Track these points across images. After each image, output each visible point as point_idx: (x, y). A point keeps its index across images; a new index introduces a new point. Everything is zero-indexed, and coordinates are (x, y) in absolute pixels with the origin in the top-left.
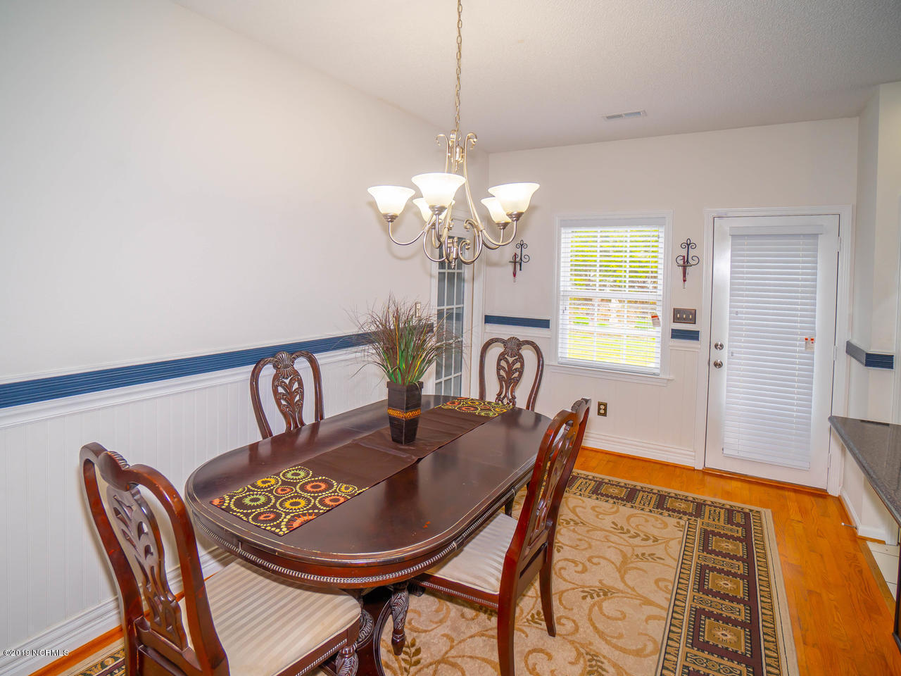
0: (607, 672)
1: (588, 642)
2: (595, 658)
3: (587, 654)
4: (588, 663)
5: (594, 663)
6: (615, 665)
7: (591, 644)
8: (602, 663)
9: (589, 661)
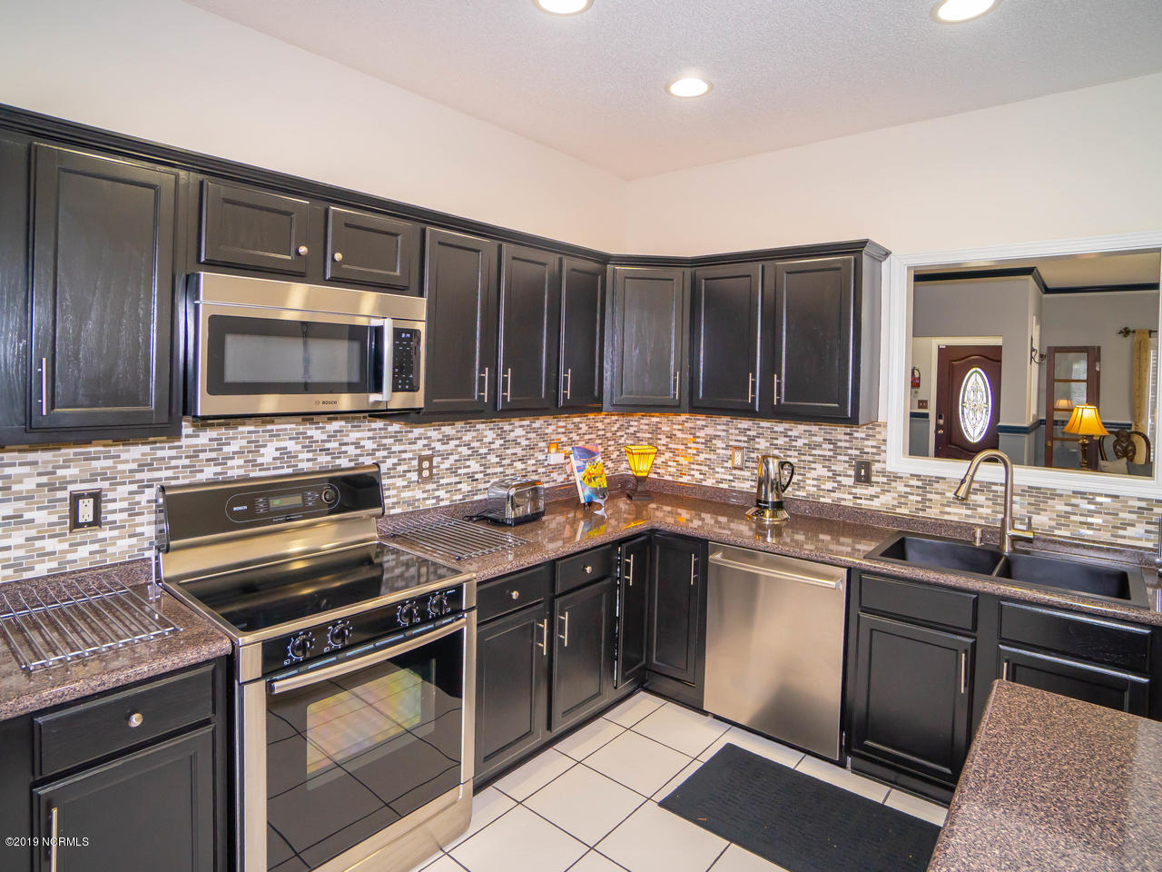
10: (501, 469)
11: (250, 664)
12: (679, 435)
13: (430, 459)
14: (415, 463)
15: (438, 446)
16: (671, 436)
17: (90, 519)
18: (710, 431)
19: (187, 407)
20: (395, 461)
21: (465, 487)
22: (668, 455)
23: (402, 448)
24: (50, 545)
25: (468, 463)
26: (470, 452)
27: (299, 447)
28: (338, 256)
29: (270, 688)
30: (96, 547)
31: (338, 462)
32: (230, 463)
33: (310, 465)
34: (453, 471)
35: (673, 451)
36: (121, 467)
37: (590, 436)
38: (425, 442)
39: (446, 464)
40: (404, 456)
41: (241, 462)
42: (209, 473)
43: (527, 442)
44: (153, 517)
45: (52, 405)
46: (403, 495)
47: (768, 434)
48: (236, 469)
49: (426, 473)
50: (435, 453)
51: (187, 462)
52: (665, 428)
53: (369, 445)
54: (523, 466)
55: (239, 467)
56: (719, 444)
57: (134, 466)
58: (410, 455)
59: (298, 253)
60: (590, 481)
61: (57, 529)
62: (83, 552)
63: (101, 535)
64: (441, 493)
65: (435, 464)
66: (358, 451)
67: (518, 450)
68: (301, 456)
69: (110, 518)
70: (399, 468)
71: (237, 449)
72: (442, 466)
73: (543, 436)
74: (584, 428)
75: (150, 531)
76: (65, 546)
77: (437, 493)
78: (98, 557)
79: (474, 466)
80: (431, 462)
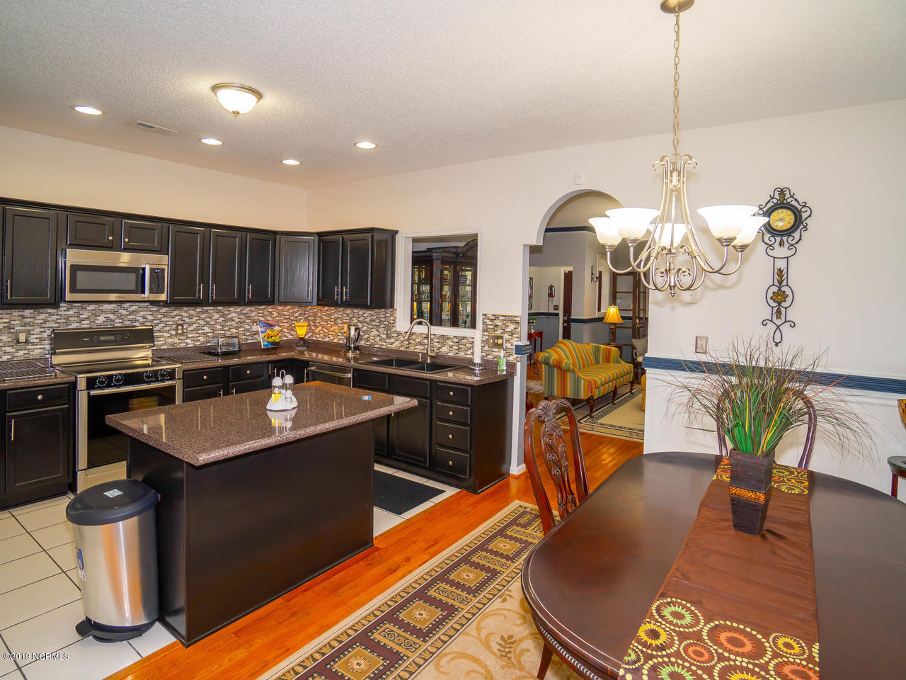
0: (497, 643)
1: (506, 669)
2: (504, 654)
3: (509, 658)
4: (512, 650)
5: (507, 650)
6: (489, 647)
7: (503, 667)
8: (499, 650)
9: (510, 652)
10: (223, 332)
11: (82, 384)
12: (325, 318)
13: (182, 325)
14: (174, 326)
15: (187, 320)
16: (321, 318)
17: (24, 341)
18: (336, 315)
19: (62, 299)
20: (164, 325)
21: (202, 339)
22: (320, 328)
23: (167, 319)
24: (8, 349)
25: (203, 328)
26: (205, 323)
27: (115, 317)
28: (127, 240)
29: (89, 393)
30: (26, 352)
31: (134, 324)
32: (83, 322)
33: (120, 325)
34: (196, 330)
35: (322, 326)
36: (36, 322)
37: (280, 318)
38: (180, 317)
39: (191, 328)
40: (168, 323)
41: (88, 322)
42: (74, 325)
43: (239, 320)
44: (49, 342)
45: (11, 296)
46: (168, 340)
47: (357, 316)
48: (86, 324)
49: (180, 332)
50: (185, 323)
51: (64, 321)
52: (319, 315)
53: (150, 318)
54: (237, 331)
55: (87, 324)
56: (339, 321)
57: (42, 321)
58: (171, 323)
59: (108, 239)
60: (268, 338)
61: (11, 344)
62: (21, 353)
63: (28, 347)
64: (189, 341)
65: (185, 327)
66: (145, 320)
67: (234, 323)
68: (116, 321)
69: (32, 341)
70: (165, 328)
71: (86, 317)
72: (189, 329)
73: (249, 317)
74: (275, 314)
75: (48, 347)
76: (14, 350)
77: (186, 341)
78: (27, 356)
79: (207, 329)
80: (183, 327)
